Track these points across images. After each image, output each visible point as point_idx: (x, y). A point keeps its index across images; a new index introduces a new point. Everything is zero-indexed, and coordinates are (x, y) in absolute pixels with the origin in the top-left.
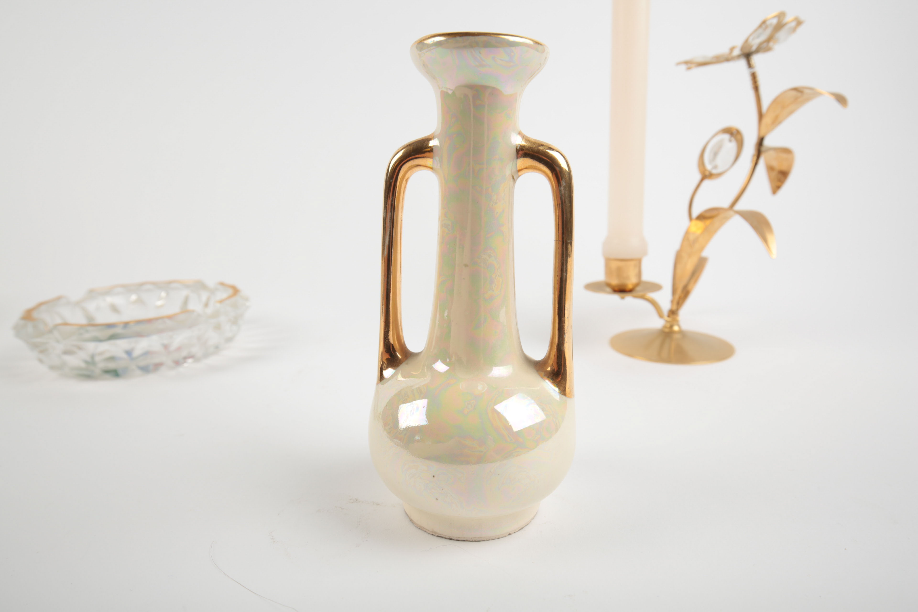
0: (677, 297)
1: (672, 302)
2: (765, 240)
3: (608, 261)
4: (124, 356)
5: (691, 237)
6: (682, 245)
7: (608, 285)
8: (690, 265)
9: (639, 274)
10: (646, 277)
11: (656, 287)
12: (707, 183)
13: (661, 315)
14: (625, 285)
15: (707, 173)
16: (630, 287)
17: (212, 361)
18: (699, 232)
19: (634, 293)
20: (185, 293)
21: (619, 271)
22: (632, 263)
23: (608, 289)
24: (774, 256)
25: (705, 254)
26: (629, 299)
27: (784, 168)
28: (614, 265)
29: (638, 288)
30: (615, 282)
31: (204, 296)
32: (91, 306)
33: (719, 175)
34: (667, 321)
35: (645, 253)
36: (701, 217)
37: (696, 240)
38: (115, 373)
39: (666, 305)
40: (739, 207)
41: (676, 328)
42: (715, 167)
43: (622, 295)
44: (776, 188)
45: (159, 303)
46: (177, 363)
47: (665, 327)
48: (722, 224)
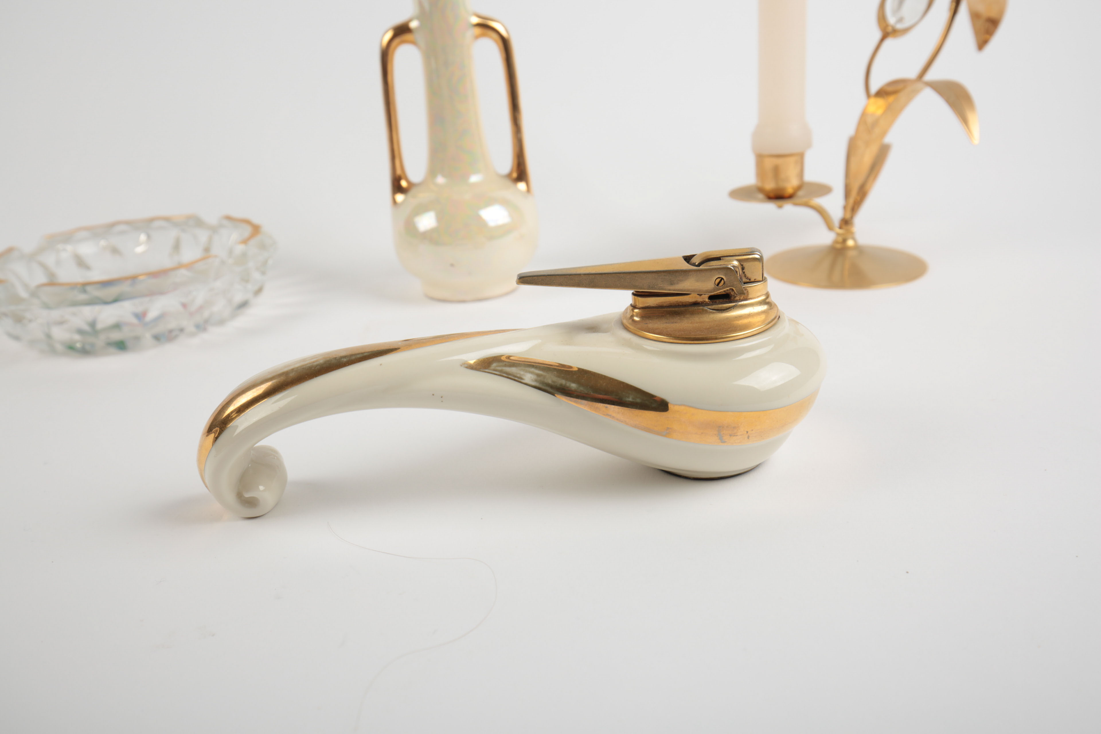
0: (851, 200)
1: (845, 208)
2: (965, 121)
3: (760, 158)
4: (134, 321)
5: (870, 120)
6: (857, 130)
7: (761, 190)
8: (867, 157)
9: (801, 174)
10: (810, 176)
11: (824, 190)
12: (889, 42)
13: (830, 227)
14: (783, 189)
15: (890, 29)
16: (790, 191)
17: (242, 321)
18: (879, 112)
19: (795, 200)
20: (173, 233)
21: (776, 171)
22: (792, 160)
23: (761, 196)
24: (976, 140)
25: (888, 139)
26: (788, 208)
27: (993, 14)
28: (769, 163)
29: (800, 193)
30: (770, 185)
31: (203, 236)
32: (49, 259)
33: (906, 31)
34: (838, 234)
35: (809, 145)
36: (881, 93)
37: (876, 123)
38: (121, 346)
39: (837, 212)
40: (931, 76)
41: (850, 243)
42: (900, 20)
43: (780, 202)
44: (982, 44)
45: (140, 249)
46: (201, 327)
47: (836, 242)
48: (909, 100)
